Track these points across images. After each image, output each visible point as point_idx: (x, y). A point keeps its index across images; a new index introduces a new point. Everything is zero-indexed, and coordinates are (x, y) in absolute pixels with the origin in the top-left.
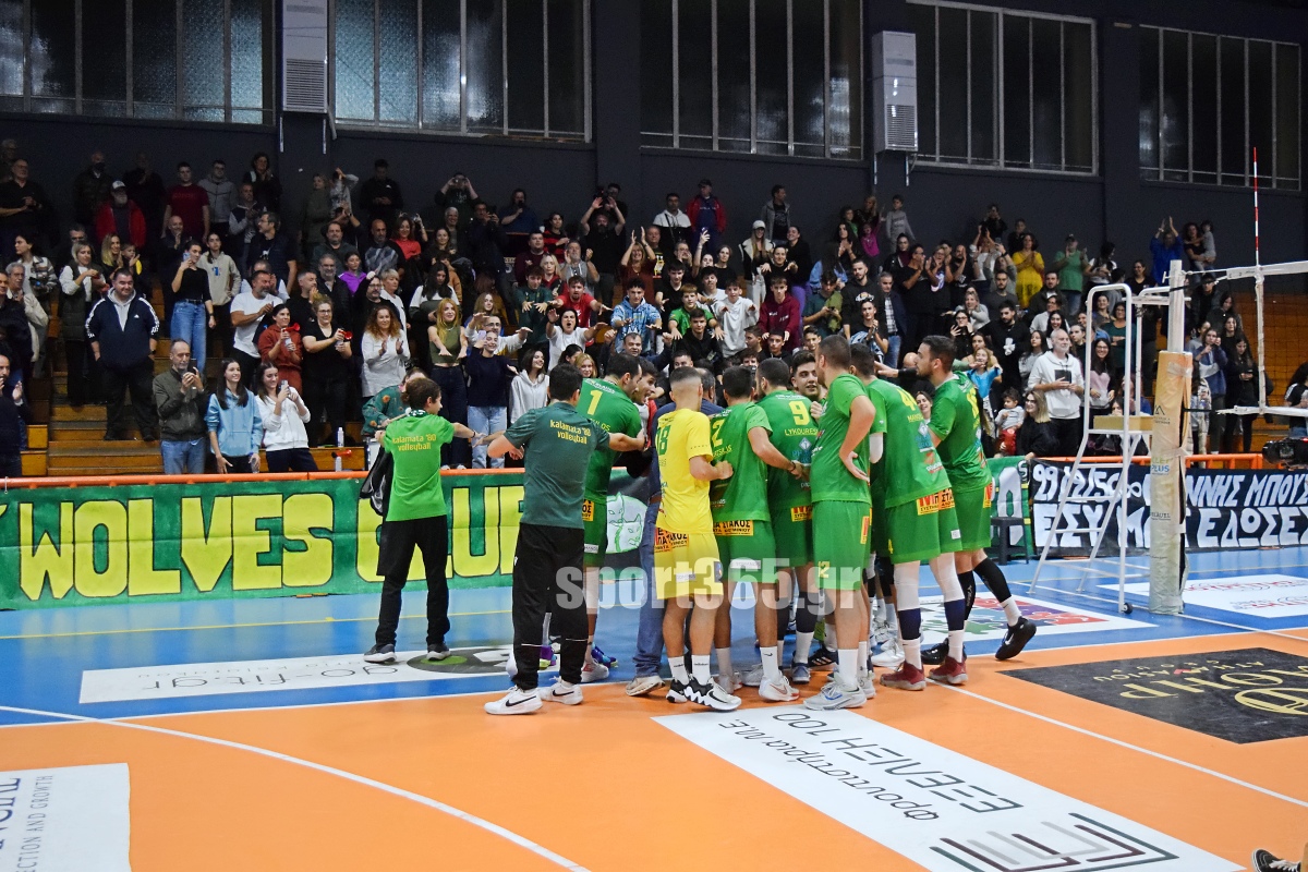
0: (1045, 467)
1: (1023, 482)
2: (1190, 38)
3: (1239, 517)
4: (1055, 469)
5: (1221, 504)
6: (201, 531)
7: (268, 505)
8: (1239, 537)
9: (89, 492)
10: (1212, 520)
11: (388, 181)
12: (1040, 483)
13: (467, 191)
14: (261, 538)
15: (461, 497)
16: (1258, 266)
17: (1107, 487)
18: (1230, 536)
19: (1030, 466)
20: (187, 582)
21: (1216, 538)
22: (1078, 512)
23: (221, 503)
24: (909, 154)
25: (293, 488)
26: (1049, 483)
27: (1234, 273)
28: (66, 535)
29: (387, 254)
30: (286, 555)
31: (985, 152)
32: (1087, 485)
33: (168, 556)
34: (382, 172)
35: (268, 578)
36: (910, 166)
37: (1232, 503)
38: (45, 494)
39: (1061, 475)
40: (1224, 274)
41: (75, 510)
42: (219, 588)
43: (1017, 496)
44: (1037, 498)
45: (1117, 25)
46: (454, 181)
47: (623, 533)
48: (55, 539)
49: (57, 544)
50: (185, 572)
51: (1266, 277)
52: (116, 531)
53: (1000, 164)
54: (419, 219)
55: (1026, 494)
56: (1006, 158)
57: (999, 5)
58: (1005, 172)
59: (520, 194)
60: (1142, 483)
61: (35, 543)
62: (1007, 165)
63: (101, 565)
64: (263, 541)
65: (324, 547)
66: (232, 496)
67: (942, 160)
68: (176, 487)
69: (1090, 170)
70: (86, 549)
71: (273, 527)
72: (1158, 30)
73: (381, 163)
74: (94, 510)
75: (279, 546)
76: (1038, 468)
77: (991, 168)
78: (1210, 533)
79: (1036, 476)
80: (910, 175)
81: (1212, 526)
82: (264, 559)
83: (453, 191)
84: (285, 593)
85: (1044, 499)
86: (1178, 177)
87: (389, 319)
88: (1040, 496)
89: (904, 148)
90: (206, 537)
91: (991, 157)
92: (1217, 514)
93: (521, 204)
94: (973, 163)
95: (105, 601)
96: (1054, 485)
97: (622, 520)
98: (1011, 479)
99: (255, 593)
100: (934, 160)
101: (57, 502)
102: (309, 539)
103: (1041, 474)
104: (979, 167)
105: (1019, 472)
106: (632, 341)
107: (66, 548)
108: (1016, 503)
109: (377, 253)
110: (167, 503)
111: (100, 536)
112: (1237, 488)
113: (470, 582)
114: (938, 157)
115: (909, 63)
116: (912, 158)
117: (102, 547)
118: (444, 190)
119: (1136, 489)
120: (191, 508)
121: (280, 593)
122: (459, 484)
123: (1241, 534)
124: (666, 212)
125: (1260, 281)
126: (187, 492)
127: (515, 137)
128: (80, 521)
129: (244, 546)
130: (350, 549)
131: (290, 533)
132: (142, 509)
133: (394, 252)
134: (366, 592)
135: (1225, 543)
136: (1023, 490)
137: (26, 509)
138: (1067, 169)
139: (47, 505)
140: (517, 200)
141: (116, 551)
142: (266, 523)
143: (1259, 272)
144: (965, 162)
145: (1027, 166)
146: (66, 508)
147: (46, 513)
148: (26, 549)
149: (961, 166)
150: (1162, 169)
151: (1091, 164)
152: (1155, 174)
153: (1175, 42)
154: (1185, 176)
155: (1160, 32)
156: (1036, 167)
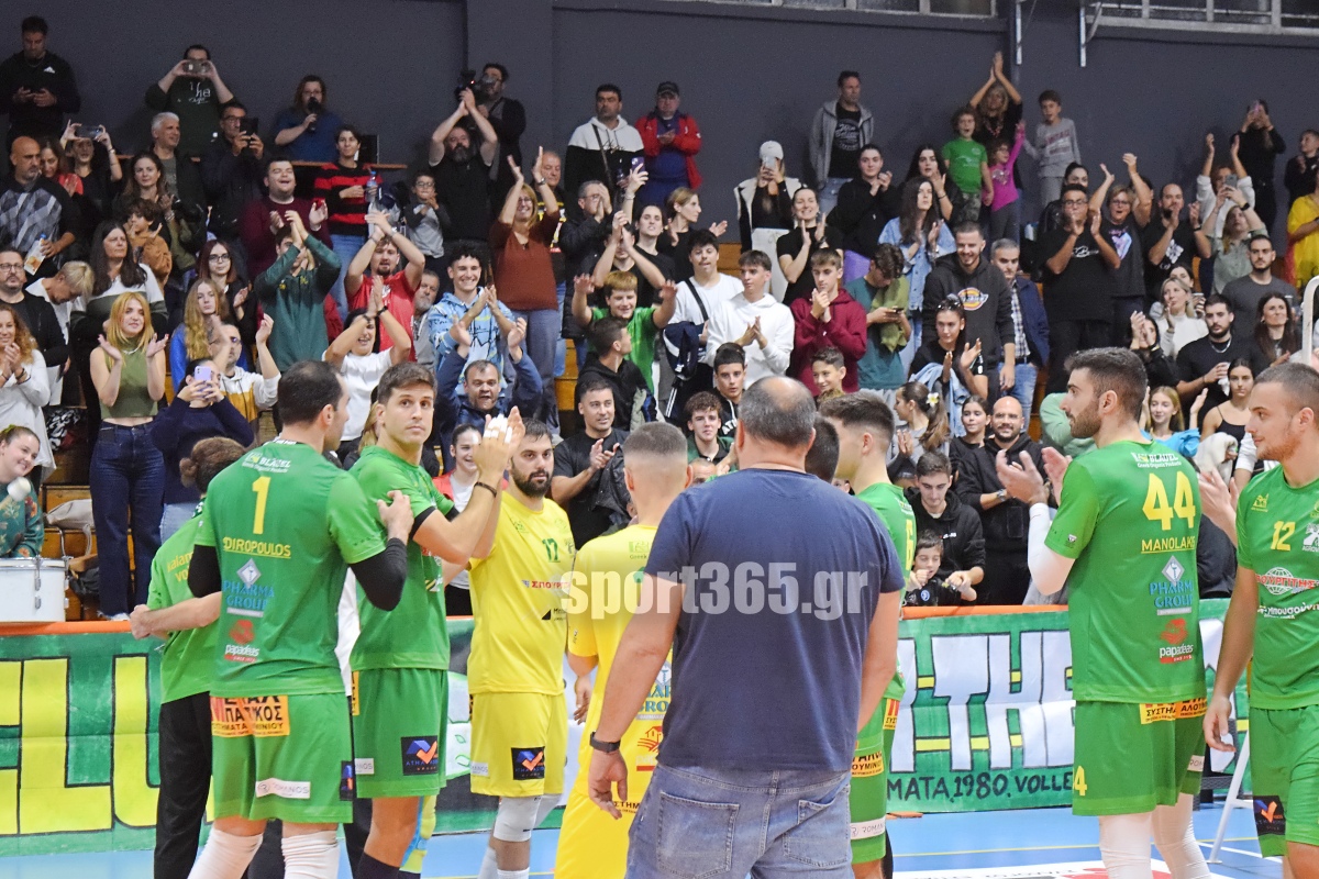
11: (50, 59)
13: (208, 83)
24: (1086, 3)
29: (39, 204)
34: (37, 43)
36: (1088, 27)
46: (185, 67)
53: (1273, 23)
54: (107, 136)
56: (1284, 10)
58: (1281, 36)
59: (313, 86)
62: (1285, 22)
67: (1155, 15)
73: (34, 24)
77: (1254, 29)
80: (1087, 44)
83: (182, 84)
87: (12, 330)
93: (314, 106)
94: (1218, 19)
100: (1139, 14)
104: (1228, 28)
106: (478, 376)
109: (21, 201)
114: (1146, 10)
116: (1093, 11)
118: (165, 84)
124: (595, 121)
133: (53, 200)
140: (307, 98)
144: (1202, 17)
149: (1194, 26)
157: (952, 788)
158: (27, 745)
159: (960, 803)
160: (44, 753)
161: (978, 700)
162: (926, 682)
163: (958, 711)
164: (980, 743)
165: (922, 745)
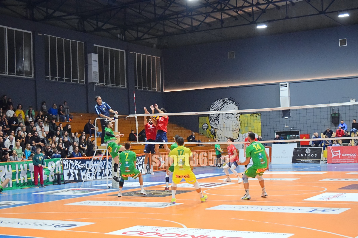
0: (66, 160)
1: (61, 164)
2: (56, 39)
3: (105, 171)
4: (68, 161)
5: (101, 168)
8: (105, 176)
10: (100, 172)
12: (65, 165)
16: (136, 115)
17: (78, 165)
18: (103, 176)
19: (62, 160)
21: (100, 177)
22: (68, 172)
26: (67, 164)
27: (130, 116)
32: (74, 165)
37: (103, 168)
39: (69, 162)
40: (128, 116)
43: (60, 167)
44: (64, 168)
45: (39, 34)
51: (138, 117)
53: (7, 74)
55: (62, 167)
56: (9, 72)
57: (6, 26)
58: (9, 76)
60: (85, 164)
62: (9, 74)
69: (31, 76)
72: (48, 36)
76: (64, 161)
77: (5, 75)
78: (99, 176)
79: (64, 163)
81: (100, 174)
85: (66, 168)
86: (54, 79)
88: (65, 168)
91: (5, 71)
92: (100, 171)
96: (68, 164)
98: (58, 164)
103: (65, 162)
105: (60, 162)
108: (60, 169)
112: (104, 164)
119: (84, 165)
123: (106, 176)
125: (136, 117)
135: (103, 178)
136: (61, 166)
138: (25, 76)
143: (136, 116)
145: (14, 75)
150: (50, 77)
151: (31, 75)
152: (48, 78)
153: (53, 40)
154: (56, 79)
155: (49, 37)
156: (17, 75)
162: (28, 169)
165: (28, 179)
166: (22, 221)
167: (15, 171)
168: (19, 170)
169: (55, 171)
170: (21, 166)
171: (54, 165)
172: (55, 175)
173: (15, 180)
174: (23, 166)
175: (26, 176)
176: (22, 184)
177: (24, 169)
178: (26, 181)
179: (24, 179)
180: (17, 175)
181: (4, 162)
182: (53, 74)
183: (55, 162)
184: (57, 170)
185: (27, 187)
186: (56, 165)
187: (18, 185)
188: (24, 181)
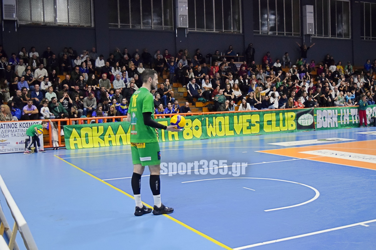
2: (371, 5)
6: (237, 123)
7: (248, 117)
9: (218, 115)
14: (247, 124)
15: (281, 114)
20: (235, 133)
23: (240, 116)
24: (312, 35)
25: (253, 113)
28: (214, 124)
30: (252, 127)
31: (326, 34)
33: (232, 128)
35: (249, 132)
36: (311, 38)
38: (210, 115)
41: (215, 118)
42: (241, 134)
45: (356, 2)
47: (309, 121)
48: (212, 124)
49: (212, 125)
50: (235, 131)
52: (223, 123)
56: (331, 35)
58: (331, 38)
59: (231, 47)
61: (209, 125)
63: (221, 130)
64: (248, 124)
65: (258, 125)
66: (242, 115)
67: (317, 36)
68: (232, 114)
69: (349, 38)
70: (218, 127)
71: (249, 121)
74: (219, 118)
75: (251, 125)
77: (328, 38)
80: (311, 40)
82: (248, 128)
84: (252, 135)
86: (368, 39)
89: (311, 33)
90: (238, 123)
91: (328, 34)
94: (324, 36)
95: (222, 137)
97: (308, 119)
99: (248, 135)
101: (212, 117)
102: (255, 123)
104: (325, 37)
107: (214, 126)
110: (231, 116)
111: (220, 124)
113: (283, 132)
114: (316, 35)
115: (312, 13)
116: (312, 36)
117: (220, 126)
120: (235, 117)
121: (251, 135)
122: (281, 112)
126: (235, 114)
127: (226, 33)
128: (216, 120)
129: (244, 125)
130: (262, 126)
131: (252, 123)
132: (227, 118)
134: (266, 134)
137: (207, 118)
138: (344, 37)
139: (211, 118)
141: (223, 127)
142: (248, 121)
144: (322, 36)
145: (336, 37)
146: (214, 118)
147: (211, 119)
148: (207, 127)
149: (321, 37)
150: (365, 37)
151: (349, 36)
152: (363, 38)
153: (367, 6)
154: (370, 38)
155: (364, 3)
156: (338, 37)
157: (352, 125)
158: (272, 122)
159: (353, 127)
160: (274, 123)
161: (354, 116)
162: (350, 114)
163: (353, 118)
164: (355, 121)
165: (350, 121)
166: (353, 154)
167: (340, 114)
168: (343, 114)
169: (371, 115)
170: (345, 110)
171: (371, 110)
172: (371, 118)
173: (340, 122)
174: (346, 111)
175: (348, 119)
176: (345, 125)
177: (346, 113)
178: (348, 123)
179: (346, 121)
180: (341, 118)
181: (331, 107)
182: (368, 34)
183: (372, 108)
184: (373, 115)
185: (349, 127)
186: (373, 111)
187: (342, 126)
188: (346, 122)
